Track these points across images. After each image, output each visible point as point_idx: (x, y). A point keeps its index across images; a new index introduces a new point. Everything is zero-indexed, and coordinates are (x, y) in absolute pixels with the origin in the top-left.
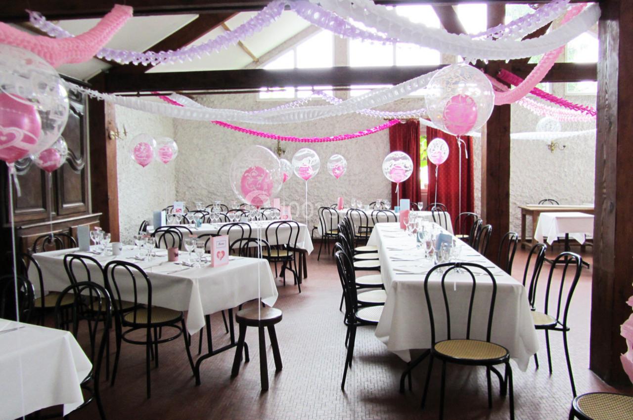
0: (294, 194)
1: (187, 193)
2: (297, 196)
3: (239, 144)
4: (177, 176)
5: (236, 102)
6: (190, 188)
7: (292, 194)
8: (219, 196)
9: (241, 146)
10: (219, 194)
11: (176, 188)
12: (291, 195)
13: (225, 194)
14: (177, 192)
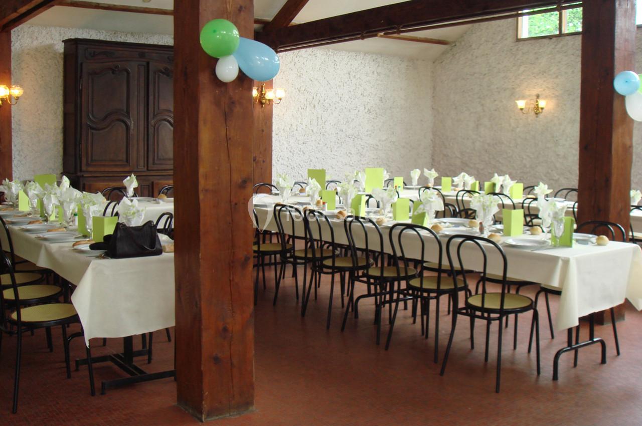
0: (552, 171)
1: (442, 162)
2: (555, 175)
3: (495, 101)
4: (433, 140)
5: (494, 44)
6: (445, 155)
7: (550, 171)
8: (472, 168)
9: (496, 102)
10: (472, 166)
11: (432, 156)
12: (548, 173)
13: (477, 166)
14: (433, 159)
